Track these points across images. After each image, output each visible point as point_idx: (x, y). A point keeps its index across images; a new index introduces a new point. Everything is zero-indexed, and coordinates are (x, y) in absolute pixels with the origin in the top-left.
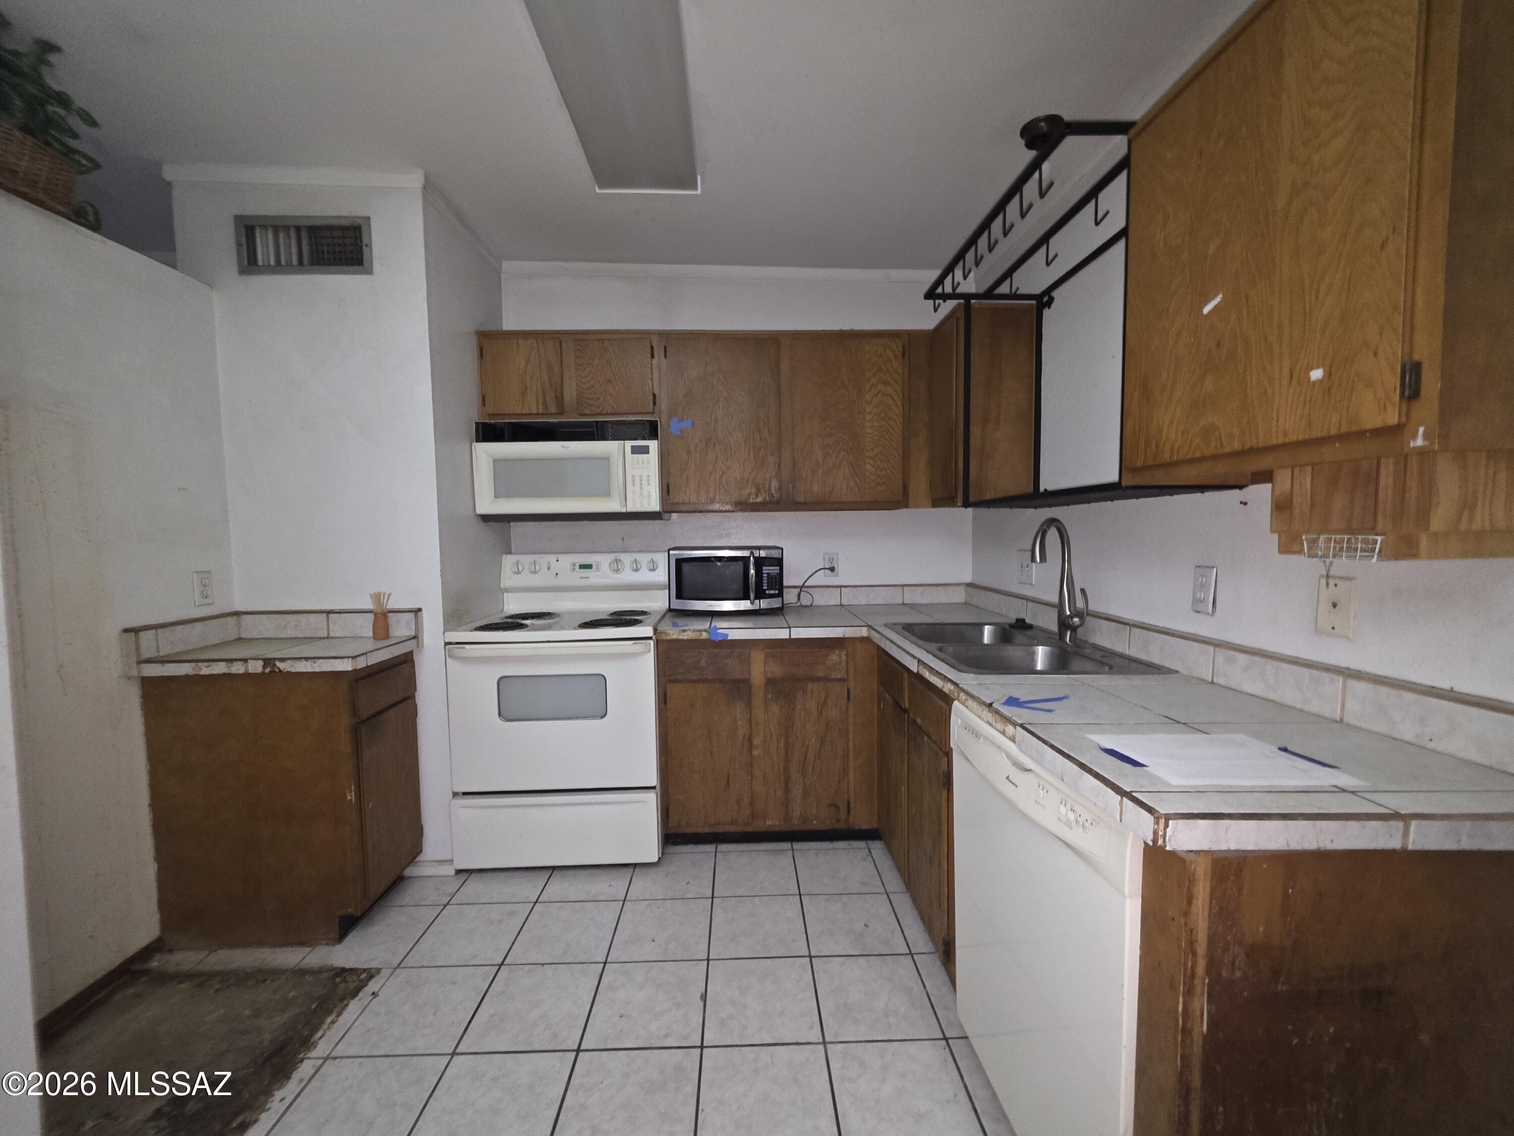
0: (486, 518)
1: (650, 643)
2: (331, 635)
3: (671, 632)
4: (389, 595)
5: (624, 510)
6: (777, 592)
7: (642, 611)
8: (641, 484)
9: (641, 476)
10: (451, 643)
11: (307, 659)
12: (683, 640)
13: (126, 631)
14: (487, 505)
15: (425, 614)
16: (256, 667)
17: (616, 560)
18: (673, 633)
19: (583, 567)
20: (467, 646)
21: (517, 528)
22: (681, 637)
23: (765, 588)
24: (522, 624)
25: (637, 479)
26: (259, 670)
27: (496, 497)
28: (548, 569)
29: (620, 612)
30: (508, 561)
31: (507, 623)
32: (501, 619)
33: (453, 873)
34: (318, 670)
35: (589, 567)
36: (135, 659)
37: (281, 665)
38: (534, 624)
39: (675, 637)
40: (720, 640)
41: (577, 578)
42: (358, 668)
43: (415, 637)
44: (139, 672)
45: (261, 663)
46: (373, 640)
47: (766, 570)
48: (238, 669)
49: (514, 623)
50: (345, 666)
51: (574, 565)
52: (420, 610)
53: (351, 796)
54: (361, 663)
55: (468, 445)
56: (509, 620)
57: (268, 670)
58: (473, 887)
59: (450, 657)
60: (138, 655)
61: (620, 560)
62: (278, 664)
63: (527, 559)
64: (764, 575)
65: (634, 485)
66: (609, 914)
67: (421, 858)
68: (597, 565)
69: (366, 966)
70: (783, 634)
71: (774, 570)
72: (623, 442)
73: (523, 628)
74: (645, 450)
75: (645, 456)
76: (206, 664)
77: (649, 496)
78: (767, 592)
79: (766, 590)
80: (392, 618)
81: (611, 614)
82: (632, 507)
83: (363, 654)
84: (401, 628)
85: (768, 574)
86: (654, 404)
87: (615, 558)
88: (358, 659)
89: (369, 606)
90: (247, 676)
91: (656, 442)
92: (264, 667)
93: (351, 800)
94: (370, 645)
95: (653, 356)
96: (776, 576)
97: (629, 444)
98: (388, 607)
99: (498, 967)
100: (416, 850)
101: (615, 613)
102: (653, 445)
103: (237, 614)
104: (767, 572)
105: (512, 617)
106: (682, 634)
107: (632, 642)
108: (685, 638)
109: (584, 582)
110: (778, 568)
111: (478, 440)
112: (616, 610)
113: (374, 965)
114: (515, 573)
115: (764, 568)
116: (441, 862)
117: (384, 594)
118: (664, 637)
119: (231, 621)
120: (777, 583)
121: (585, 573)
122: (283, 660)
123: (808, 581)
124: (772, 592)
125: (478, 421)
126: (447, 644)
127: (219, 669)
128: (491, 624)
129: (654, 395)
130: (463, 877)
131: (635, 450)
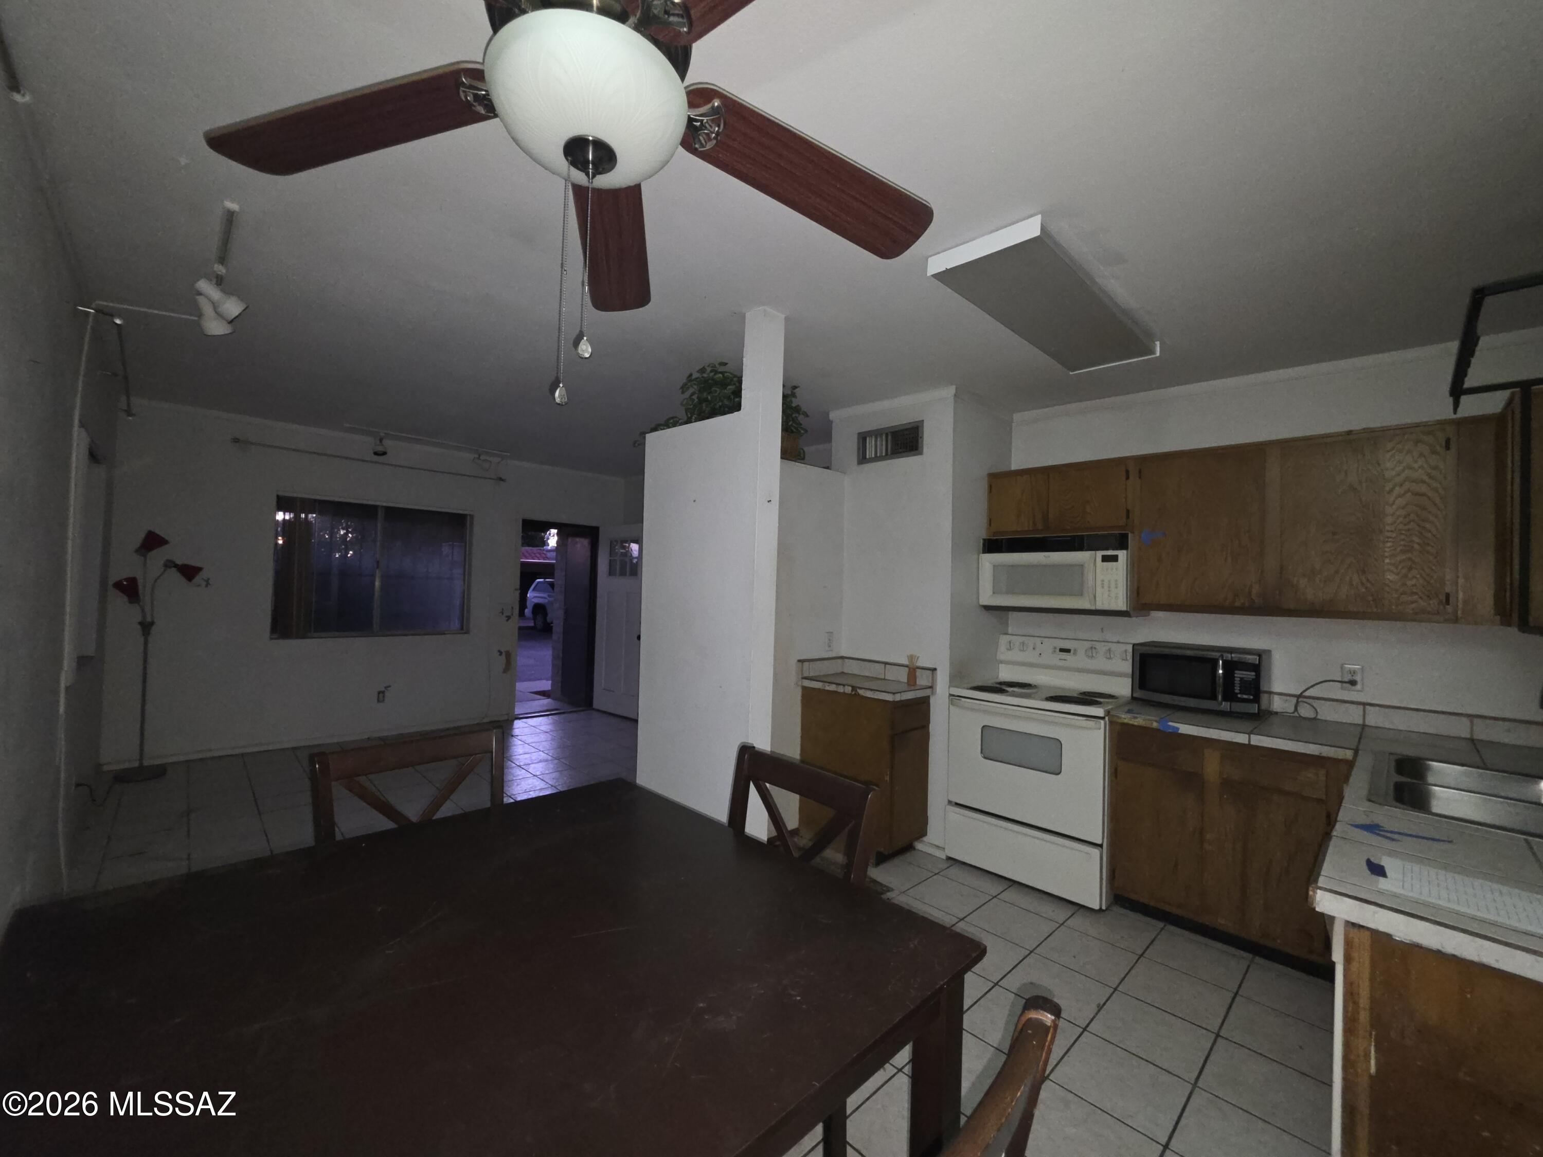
0: (988, 608)
1: (1100, 722)
2: (886, 678)
3: (1123, 716)
4: (918, 658)
5: (1093, 608)
6: (1252, 697)
7: (1110, 695)
8: (1109, 587)
9: (1109, 581)
10: (953, 695)
11: (872, 690)
12: (1133, 725)
13: (799, 661)
14: (987, 598)
15: (939, 672)
16: (848, 690)
17: (1092, 648)
18: (1126, 718)
19: (1062, 650)
20: (963, 699)
21: (1013, 616)
22: (1131, 722)
23: (1237, 691)
24: (1004, 690)
25: (1106, 583)
26: (850, 692)
27: (994, 593)
28: (1034, 649)
29: (1089, 693)
30: (1004, 640)
31: (997, 688)
32: (992, 684)
33: (944, 857)
34: (876, 697)
35: (1068, 651)
36: (800, 677)
37: (861, 692)
38: (1014, 691)
39: (1126, 721)
40: (1169, 732)
41: (1057, 659)
42: (896, 700)
43: (931, 687)
44: (802, 683)
45: (850, 688)
46: (906, 685)
47: (1239, 674)
48: (841, 689)
49: (999, 688)
50: (889, 697)
51: (1055, 648)
52: (935, 669)
53: (887, 778)
54: (898, 698)
55: (976, 556)
56: (998, 686)
57: (853, 693)
58: (954, 871)
59: (951, 704)
60: (802, 674)
61: (1095, 648)
62: (858, 690)
63: (1017, 640)
64: (1236, 679)
65: (1103, 587)
66: (1046, 928)
67: (925, 839)
68: (1075, 650)
69: (887, 885)
70: (1241, 738)
71: (1250, 675)
72: (1094, 552)
73: (1003, 693)
74: (1114, 559)
75: (1114, 563)
76: (828, 684)
77: (1116, 598)
78: (1239, 696)
79: (1237, 694)
80: (918, 671)
81: (1081, 693)
82: (1100, 606)
83: (899, 693)
84: (923, 679)
85: (1241, 679)
86: (1128, 517)
87: (1091, 646)
88: (896, 695)
89: (906, 662)
90: (844, 693)
91: (1125, 552)
92: (852, 691)
93: (887, 780)
94: (905, 687)
95: (1128, 478)
96: (1250, 681)
97: (1100, 554)
98: (917, 665)
99: (959, 920)
100: (922, 832)
101: (1084, 693)
102: (1122, 554)
103: (842, 658)
104: (1238, 676)
105: (1001, 683)
106: (1133, 720)
107: (1084, 718)
108: (1136, 724)
109: (1061, 663)
110: (1253, 673)
111: (984, 552)
112: (1085, 691)
113: (890, 886)
114: (1008, 649)
115: (1236, 672)
116: (938, 847)
117: (915, 656)
118: (1115, 719)
119: (840, 661)
120: (1255, 689)
121: (1064, 655)
122: (861, 688)
123: (1308, 691)
124: (1245, 696)
125: (985, 538)
126: (951, 695)
127: (832, 688)
128: (981, 687)
129: (1128, 511)
130: (950, 862)
131: (1105, 559)
